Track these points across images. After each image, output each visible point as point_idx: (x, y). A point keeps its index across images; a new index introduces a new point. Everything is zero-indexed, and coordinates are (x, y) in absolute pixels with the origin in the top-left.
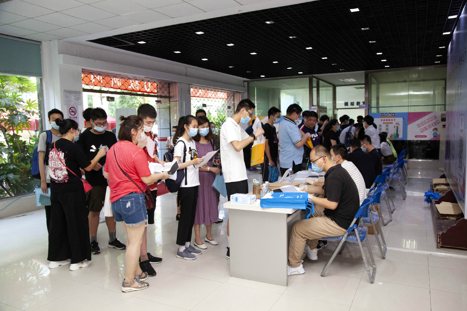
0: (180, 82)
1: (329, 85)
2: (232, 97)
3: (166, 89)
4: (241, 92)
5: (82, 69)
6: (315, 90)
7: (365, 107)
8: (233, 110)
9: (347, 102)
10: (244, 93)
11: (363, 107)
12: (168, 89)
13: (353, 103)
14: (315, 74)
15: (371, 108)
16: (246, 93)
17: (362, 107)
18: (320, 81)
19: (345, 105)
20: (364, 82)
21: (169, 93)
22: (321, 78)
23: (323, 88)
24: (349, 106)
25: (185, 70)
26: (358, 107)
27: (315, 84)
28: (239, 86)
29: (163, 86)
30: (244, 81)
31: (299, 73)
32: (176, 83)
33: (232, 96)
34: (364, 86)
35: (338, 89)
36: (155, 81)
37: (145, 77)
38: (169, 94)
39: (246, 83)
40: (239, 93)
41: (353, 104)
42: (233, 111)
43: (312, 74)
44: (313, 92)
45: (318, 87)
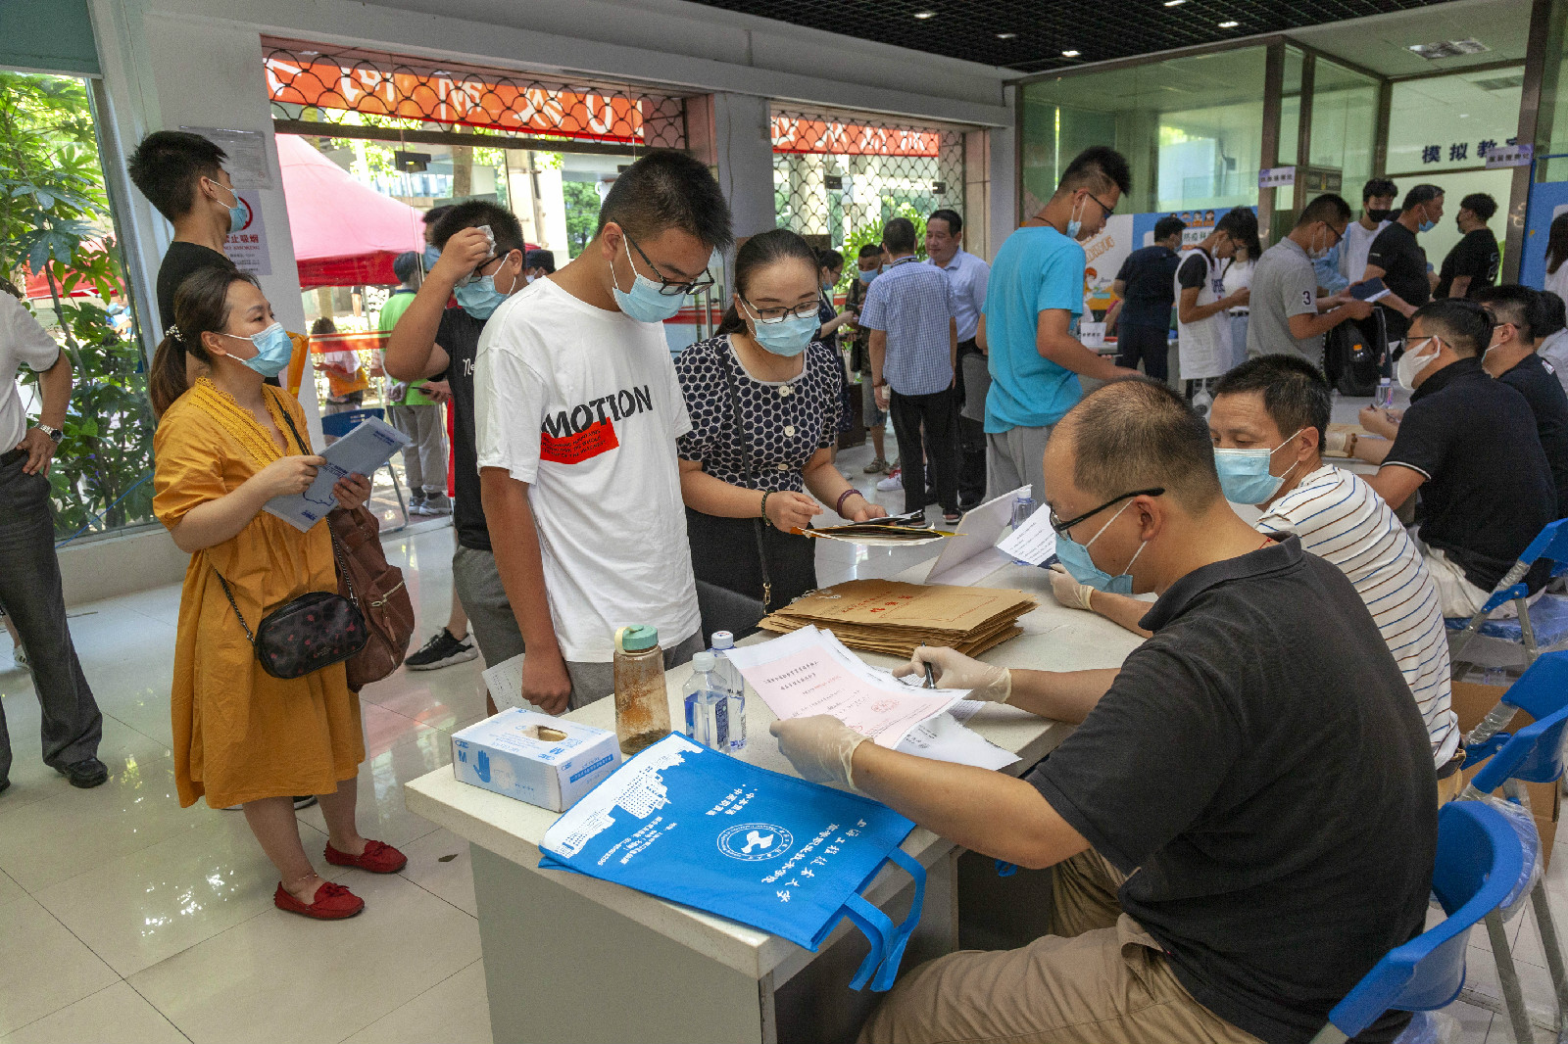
0: (723, 92)
1: (1364, 78)
2: (958, 150)
3: (672, 120)
4: (990, 128)
5: (263, 36)
6: (1290, 106)
7: (1517, 156)
8: (961, 197)
9: (1435, 144)
10: (1003, 128)
11: (1509, 157)
12: (679, 122)
13: (1464, 147)
14: (1292, 26)
15: (1546, 159)
16: (1012, 129)
17: (1500, 159)
18: (1320, 61)
19: (1424, 157)
20: (1522, 53)
21: (686, 137)
22: (1319, 46)
23: (1334, 96)
24: (1445, 162)
25: (746, 38)
26: (1483, 162)
27: (1292, 80)
28: (983, 101)
29: (657, 110)
30: (1006, 83)
31: (1222, 25)
32: (707, 95)
33: (956, 143)
34: (1519, 72)
35: (1400, 93)
36: (620, 88)
37: (565, 71)
38: (687, 144)
39: (1011, 90)
40: (984, 129)
41: (1461, 151)
42: (958, 201)
43: (1284, 29)
44: (1279, 118)
45: (1307, 93)
